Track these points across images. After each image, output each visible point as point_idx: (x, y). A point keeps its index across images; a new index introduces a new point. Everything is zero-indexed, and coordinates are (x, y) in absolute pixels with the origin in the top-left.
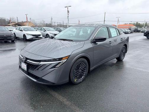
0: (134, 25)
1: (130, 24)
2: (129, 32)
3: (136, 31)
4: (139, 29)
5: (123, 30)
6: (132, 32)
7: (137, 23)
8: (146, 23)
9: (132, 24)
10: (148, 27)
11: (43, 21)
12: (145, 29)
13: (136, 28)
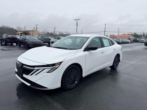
0: (132, 35)
1: (128, 34)
2: (130, 42)
3: (135, 41)
4: (138, 39)
5: (123, 40)
6: (132, 42)
7: (135, 33)
8: (144, 34)
9: (130, 34)
10: (145, 38)
11: (45, 30)
12: (143, 40)
13: (135, 38)
